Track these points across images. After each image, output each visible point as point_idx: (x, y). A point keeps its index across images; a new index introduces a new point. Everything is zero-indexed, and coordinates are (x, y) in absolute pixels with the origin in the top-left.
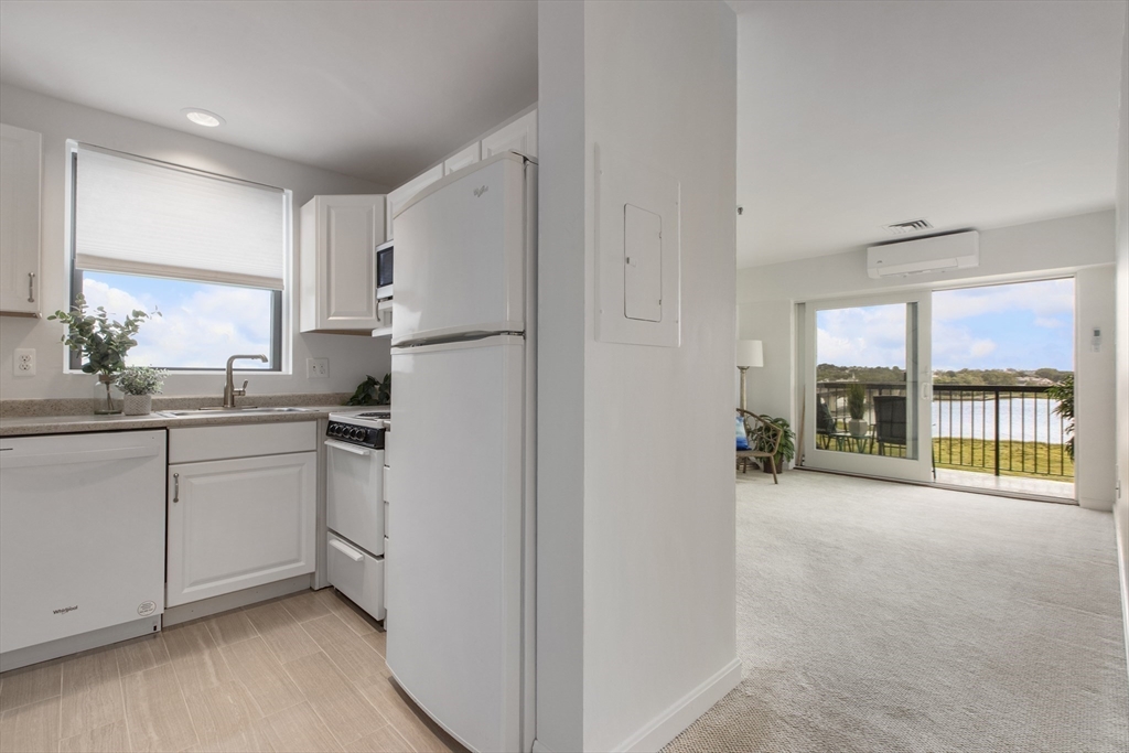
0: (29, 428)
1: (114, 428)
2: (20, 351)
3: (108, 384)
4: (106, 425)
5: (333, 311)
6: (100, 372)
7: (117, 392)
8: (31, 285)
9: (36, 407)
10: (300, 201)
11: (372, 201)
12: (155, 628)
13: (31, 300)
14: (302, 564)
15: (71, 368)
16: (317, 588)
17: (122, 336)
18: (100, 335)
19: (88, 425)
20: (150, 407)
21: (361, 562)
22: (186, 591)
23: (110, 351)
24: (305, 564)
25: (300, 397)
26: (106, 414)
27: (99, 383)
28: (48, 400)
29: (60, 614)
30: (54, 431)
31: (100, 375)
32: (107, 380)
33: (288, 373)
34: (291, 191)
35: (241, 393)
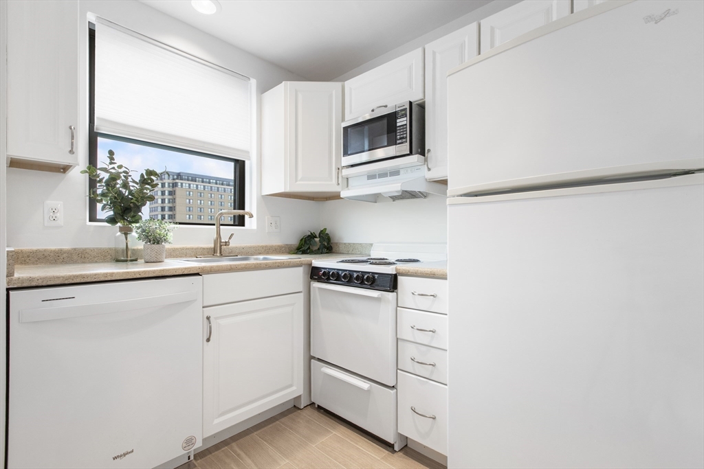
0: (88, 276)
1: (160, 274)
2: (50, 203)
3: (126, 234)
4: (154, 271)
5: (299, 177)
6: (119, 224)
7: (135, 241)
8: (73, 137)
9: (65, 255)
11: (332, 87)
12: (189, 459)
13: (71, 152)
14: (294, 388)
15: (90, 221)
16: (302, 407)
17: (141, 190)
18: (124, 191)
19: (139, 272)
20: (164, 256)
21: (369, 391)
22: (216, 421)
23: (132, 205)
24: (296, 389)
25: (263, 247)
26: (126, 261)
27: (119, 233)
28: (75, 249)
29: (118, 459)
30: (109, 278)
31: (120, 227)
32: (126, 231)
33: (253, 228)
34: (255, 80)
35: (227, 244)
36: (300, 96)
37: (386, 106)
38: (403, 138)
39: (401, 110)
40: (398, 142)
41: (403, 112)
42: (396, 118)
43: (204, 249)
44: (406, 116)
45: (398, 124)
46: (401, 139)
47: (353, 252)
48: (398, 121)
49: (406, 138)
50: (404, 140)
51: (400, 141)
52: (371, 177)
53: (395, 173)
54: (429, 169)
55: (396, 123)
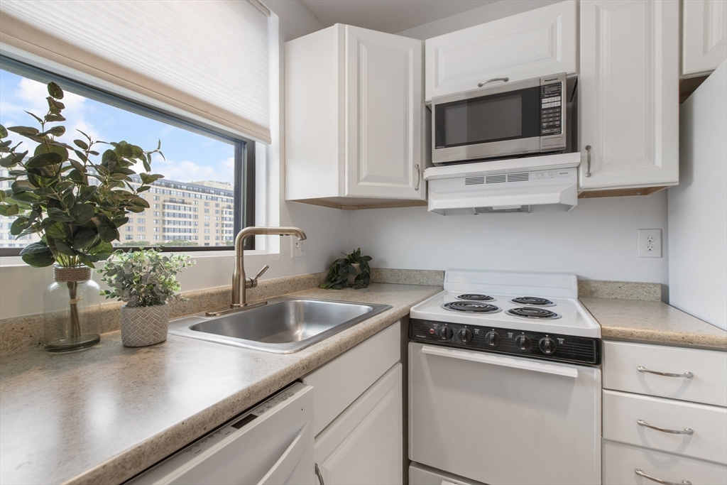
3: (72, 287)
5: (364, 174)
6: (56, 265)
10: (288, 35)
31: (57, 270)
32: (72, 278)
33: (273, 253)
34: (277, 17)
35: (253, 284)
36: (364, 50)
37: (506, 80)
38: (554, 126)
39: (550, 86)
40: (544, 132)
41: (555, 89)
42: (540, 98)
43: (212, 295)
44: (560, 95)
45: (544, 106)
46: (549, 127)
47: (406, 282)
48: (544, 101)
49: (560, 126)
50: (555, 130)
51: (548, 131)
52: (472, 180)
53: (522, 176)
54: (589, 175)
55: (540, 103)
